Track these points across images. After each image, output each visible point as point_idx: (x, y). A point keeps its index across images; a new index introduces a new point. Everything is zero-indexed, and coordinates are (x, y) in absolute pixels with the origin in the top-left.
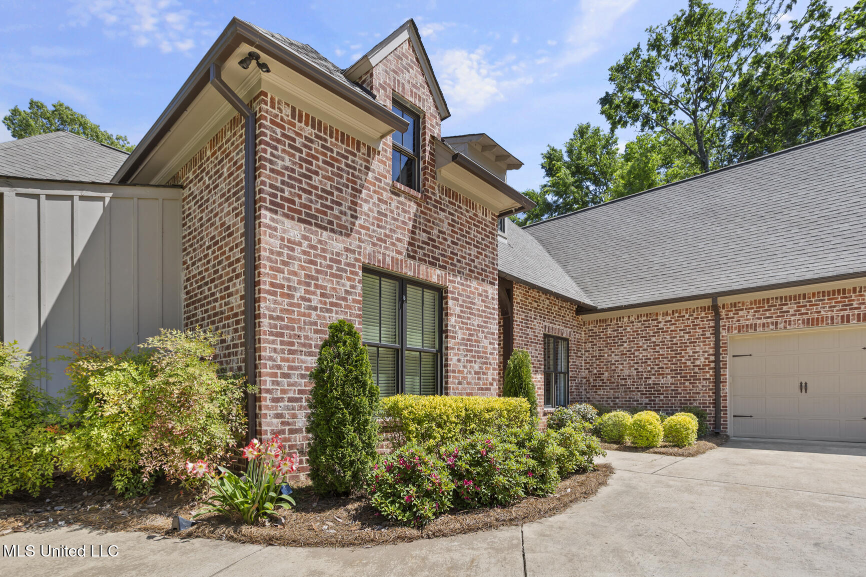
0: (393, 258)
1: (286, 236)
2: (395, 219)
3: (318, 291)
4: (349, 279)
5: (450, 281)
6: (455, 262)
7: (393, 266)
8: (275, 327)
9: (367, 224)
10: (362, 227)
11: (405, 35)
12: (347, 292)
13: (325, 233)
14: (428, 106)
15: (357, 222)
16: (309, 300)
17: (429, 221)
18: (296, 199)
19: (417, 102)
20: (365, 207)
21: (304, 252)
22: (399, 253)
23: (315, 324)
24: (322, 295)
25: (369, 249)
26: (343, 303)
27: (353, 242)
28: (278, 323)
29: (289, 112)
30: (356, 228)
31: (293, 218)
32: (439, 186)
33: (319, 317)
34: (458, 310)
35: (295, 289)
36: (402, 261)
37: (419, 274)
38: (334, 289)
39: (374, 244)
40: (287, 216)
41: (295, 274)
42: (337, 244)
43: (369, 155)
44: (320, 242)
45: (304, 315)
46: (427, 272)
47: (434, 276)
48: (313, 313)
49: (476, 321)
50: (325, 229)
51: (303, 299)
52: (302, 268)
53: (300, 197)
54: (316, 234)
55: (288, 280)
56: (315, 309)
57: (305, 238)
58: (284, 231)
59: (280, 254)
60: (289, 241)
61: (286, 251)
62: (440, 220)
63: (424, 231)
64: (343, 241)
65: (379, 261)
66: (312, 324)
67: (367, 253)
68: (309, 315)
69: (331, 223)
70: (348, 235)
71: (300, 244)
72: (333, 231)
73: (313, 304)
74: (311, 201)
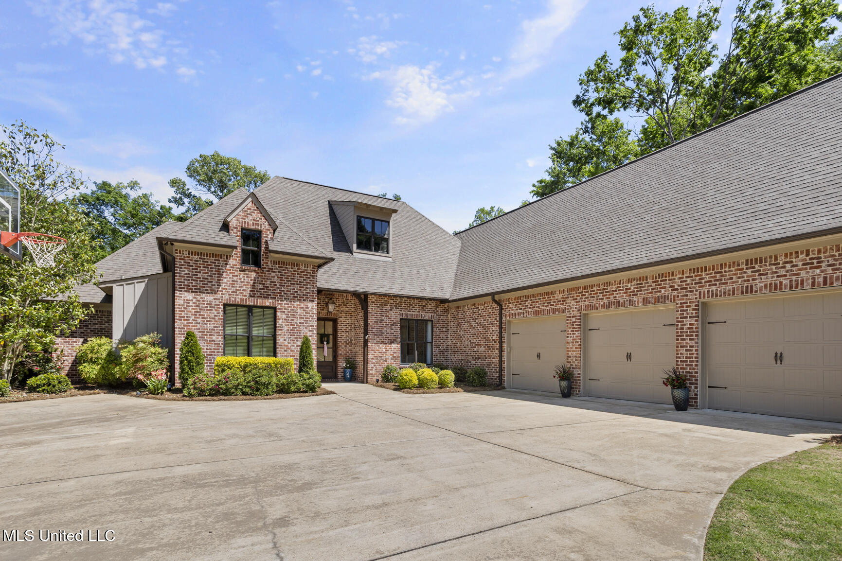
0: (241, 299)
1: (186, 299)
2: (242, 282)
3: (201, 317)
4: (216, 310)
5: (278, 304)
6: (283, 294)
7: (241, 302)
8: (181, 331)
9: (226, 287)
10: (223, 289)
11: (250, 199)
12: (215, 316)
13: (204, 294)
14: (265, 226)
15: (221, 287)
16: (197, 321)
17: (264, 279)
18: (191, 284)
19: (257, 227)
20: (225, 280)
21: (194, 303)
22: (245, 296)
23: (199, 329)
24: (202, 318)
25: (227, 297)
26: (213, 320)
27: (219, 296)
28: (182, 330)
29: (187, 253)
30: (220, 289)
31: (189, 292)
32: (271, 261)
33: (201, 326)
34: (284, 317)
35: (190, 317)
36: (246, 299)
37: (257, 303)
38: (209, 315)
39: (229, 295)
40: (186, 291)
41: (190, 312)
42: (210, 298)
43: (227, 258)
44: (202, 298)
45: (194, 326)
46: (262, 302)
47: (268, 303)
48: (198, 325)
49: (298, 321)
50: (204, 293)
51: (193, 320)
52: (193, 309)
53: (192, 283)
54: (200, 295)
55: (187, 314)
56: (199, 323)
57: (194, 298)
58: (185, 297)
59: (183, 305)
60: (187, 300)
61: (186, 304)
62: (272, 277)
63: (260, 284)
64: (213, 296)
65: (233, 301)
66: (197, 329)
67: (226, 298)
68: (196, 326)
69: (207, 290)
70: (215, 293)
71: (192, 300)
72: (208, 293)
73: (198, 322)
74: (197, 284)
